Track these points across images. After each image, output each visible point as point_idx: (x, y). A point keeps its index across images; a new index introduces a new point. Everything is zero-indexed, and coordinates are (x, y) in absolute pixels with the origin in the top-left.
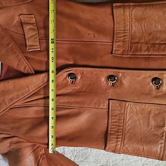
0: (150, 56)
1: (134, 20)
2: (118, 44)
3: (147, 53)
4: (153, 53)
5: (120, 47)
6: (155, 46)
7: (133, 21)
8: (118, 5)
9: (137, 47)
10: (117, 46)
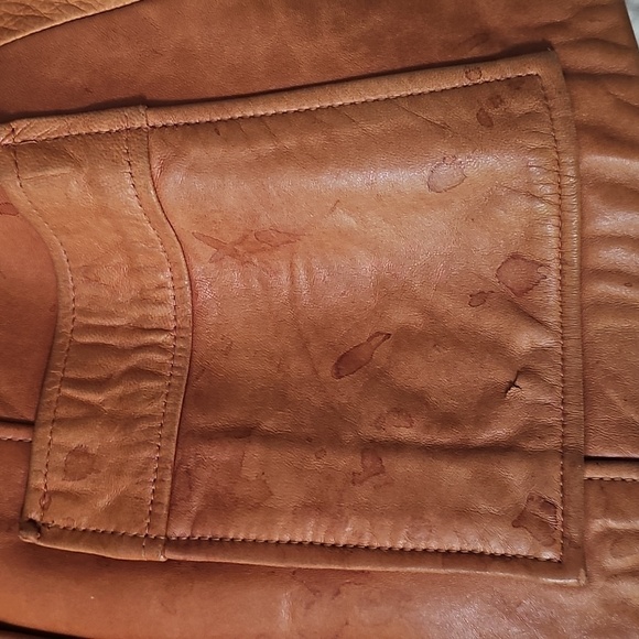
0: (342, 561)
1: (204, 252)
2: (73, 439)
3: (316, 530)
4: (374, 536)
5: (91, 470)
6: (382, 470)
7: (198, 259)
8: (32, 136)
9: (233, 470)
10: (62, 457)
